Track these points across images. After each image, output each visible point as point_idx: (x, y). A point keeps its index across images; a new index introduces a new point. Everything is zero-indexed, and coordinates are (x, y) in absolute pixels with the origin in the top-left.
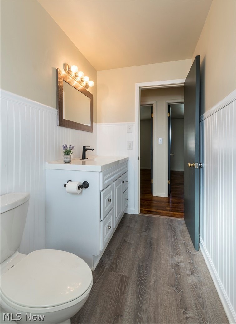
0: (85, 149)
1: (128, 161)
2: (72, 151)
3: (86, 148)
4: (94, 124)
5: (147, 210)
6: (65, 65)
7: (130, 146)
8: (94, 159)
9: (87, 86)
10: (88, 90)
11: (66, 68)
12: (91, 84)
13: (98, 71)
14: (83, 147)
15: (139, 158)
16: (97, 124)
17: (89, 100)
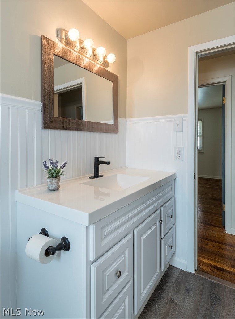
0: (98, 162)
1: (175, 180)
2: (62, 170)
3: (100, 160)
4: (120, 119)
5: (212, 263)
6: (59, 32)
7: (179, 154)
8: (116, 175)
9: (106, 64)
10: (109, 69)
11: (61, 35)
12: (111, 58)
13: (127, 40)
14: (95, 158)
15: (195, 176)
16: (127, 119)
17: (110, 84)
